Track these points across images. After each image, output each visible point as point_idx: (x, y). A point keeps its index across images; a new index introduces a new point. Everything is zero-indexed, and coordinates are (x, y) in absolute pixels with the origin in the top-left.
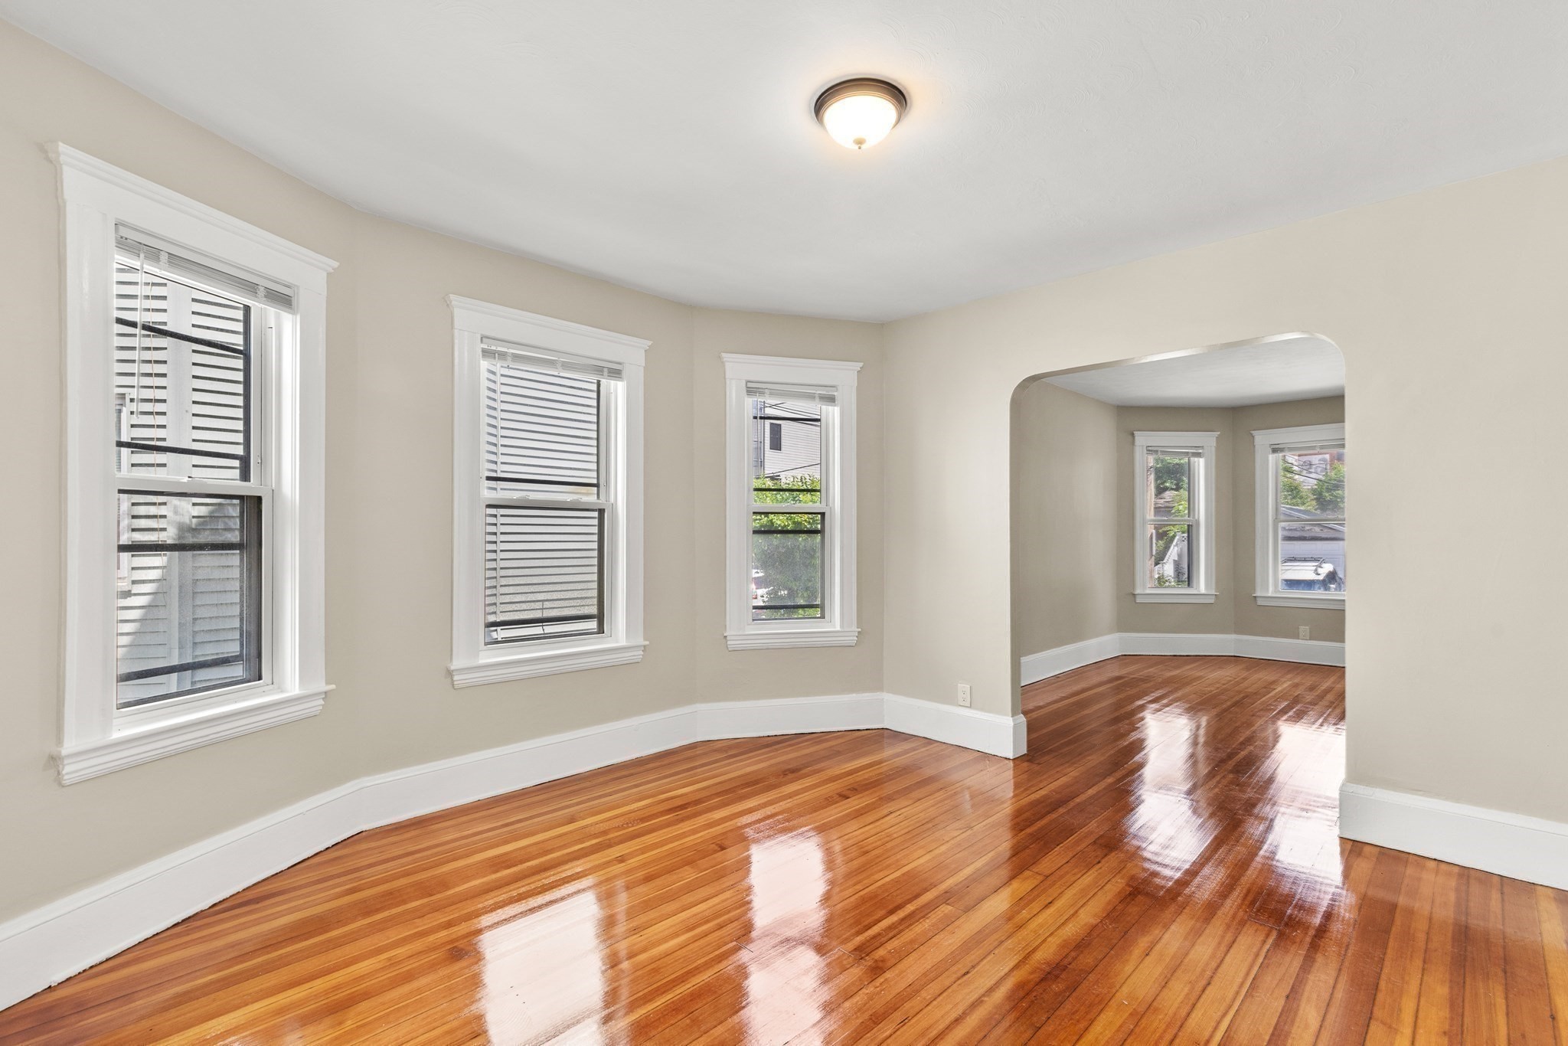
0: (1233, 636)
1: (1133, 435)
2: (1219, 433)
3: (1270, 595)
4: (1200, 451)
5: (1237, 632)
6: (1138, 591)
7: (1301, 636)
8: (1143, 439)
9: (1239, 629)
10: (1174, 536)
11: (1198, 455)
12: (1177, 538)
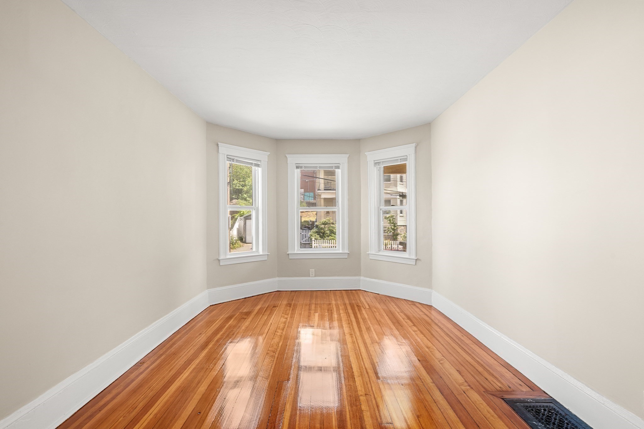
0: (277, 279)
1: (218, 145)
2: (269, 153)
3: (296, 252)
4: (259, 163)
5: (279, 276)
6: (222, 257)
7: (311, 276)
8: (225, 150)
9: (281, 274)
10: (237, 219)
11: (258, 165)
12: (238, 219)
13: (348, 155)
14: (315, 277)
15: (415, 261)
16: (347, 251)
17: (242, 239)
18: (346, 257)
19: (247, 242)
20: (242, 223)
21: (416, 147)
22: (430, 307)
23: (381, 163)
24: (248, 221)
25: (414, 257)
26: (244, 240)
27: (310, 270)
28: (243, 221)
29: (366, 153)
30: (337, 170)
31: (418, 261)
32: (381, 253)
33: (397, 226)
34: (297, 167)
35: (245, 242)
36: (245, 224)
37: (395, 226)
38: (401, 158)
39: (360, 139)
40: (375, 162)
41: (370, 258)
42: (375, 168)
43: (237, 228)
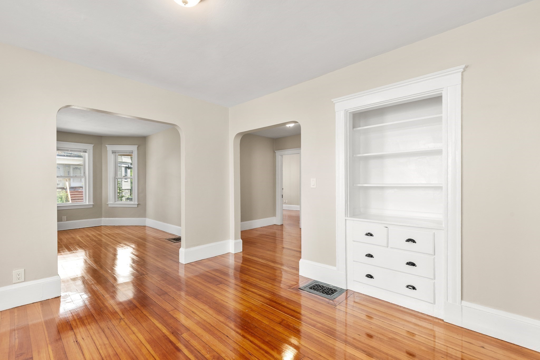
7: (63, 221)
13: (93, 145)
14: (67, 221)
15: (137, 205)
16: (92, 203)
18: (92, 207)
21: (138, 147)
22: (145, 226)
23: (117, 152)
25: (137, 203)
27: (63, 217)
29: (106, 146)
31: (139, 205)
32: (116, 203)
33: (122, 189)
37: (120, 190)
38: (129, 151)
39: (102, 136)
40: (113, 151)
41: (109, 206)
42: (113, 155)
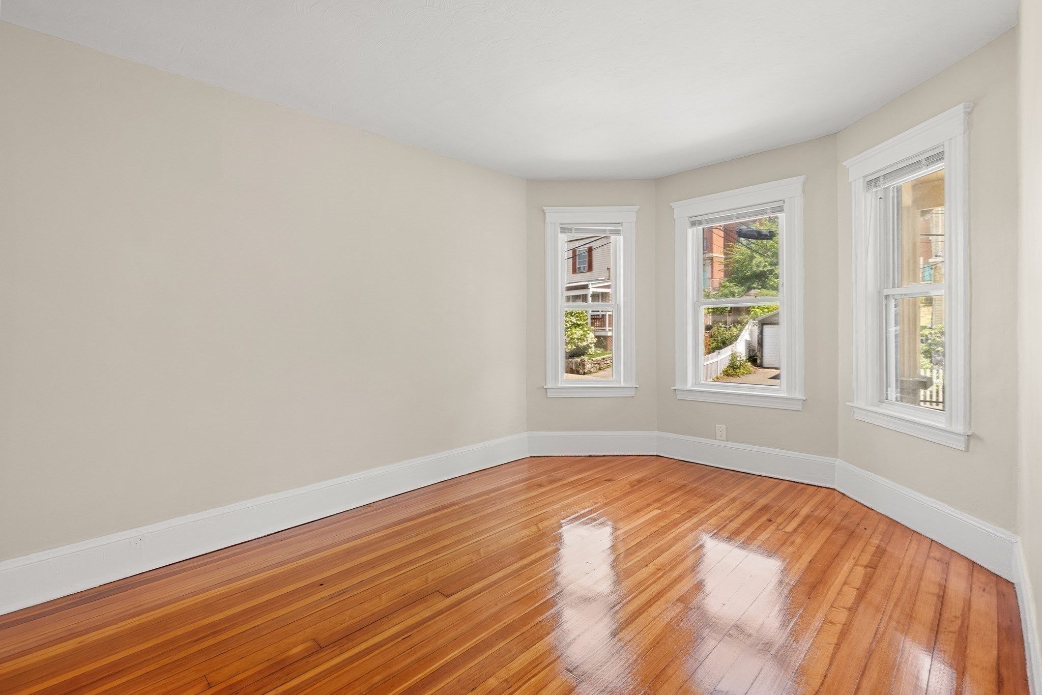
4: (619, 228)
5: (659, 429)
6: (550, 385)
7: (718, 438)
8: (554, 216)
12: (747, 323)
13: (804, 177)
14: (728, 441)
15: (964, 440)
16: (799, 395)
17: (755, 359)
19: (765, 365)
20: (756, 330)
21: (969, 114)
23: (881, 179)
24: (767, 329)
25: (959, 428)
26: (758, 361)
28: (757, 327)
29: (844, 164)
30: (780, 215)
31: (972, 443)
34: (693, 224)
35: (761, 366)
36: (761, 333)
38: (927, 155)
40: (870, 178)
41: (857, 417)
42: (869, 195)
43: (746, 341)
